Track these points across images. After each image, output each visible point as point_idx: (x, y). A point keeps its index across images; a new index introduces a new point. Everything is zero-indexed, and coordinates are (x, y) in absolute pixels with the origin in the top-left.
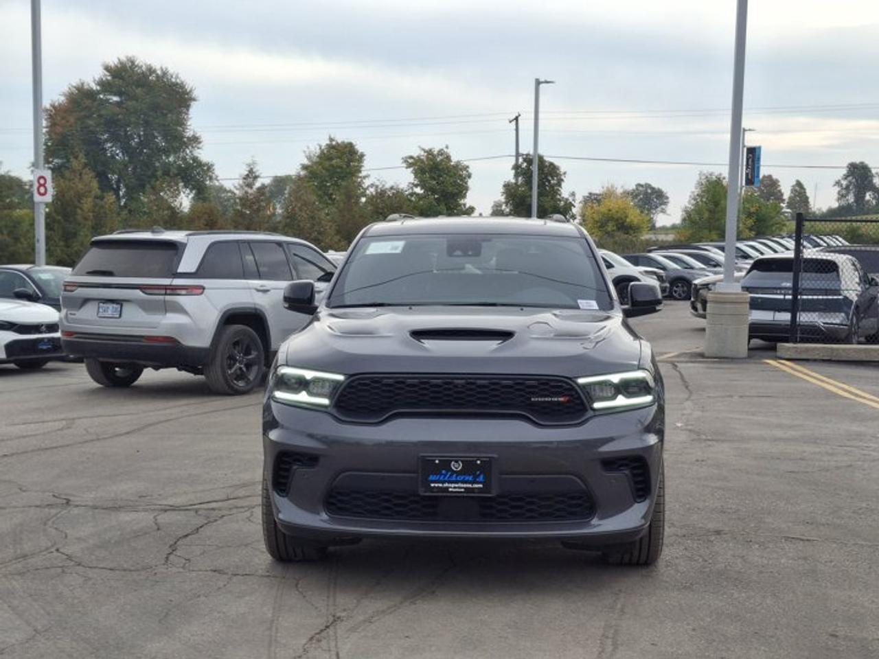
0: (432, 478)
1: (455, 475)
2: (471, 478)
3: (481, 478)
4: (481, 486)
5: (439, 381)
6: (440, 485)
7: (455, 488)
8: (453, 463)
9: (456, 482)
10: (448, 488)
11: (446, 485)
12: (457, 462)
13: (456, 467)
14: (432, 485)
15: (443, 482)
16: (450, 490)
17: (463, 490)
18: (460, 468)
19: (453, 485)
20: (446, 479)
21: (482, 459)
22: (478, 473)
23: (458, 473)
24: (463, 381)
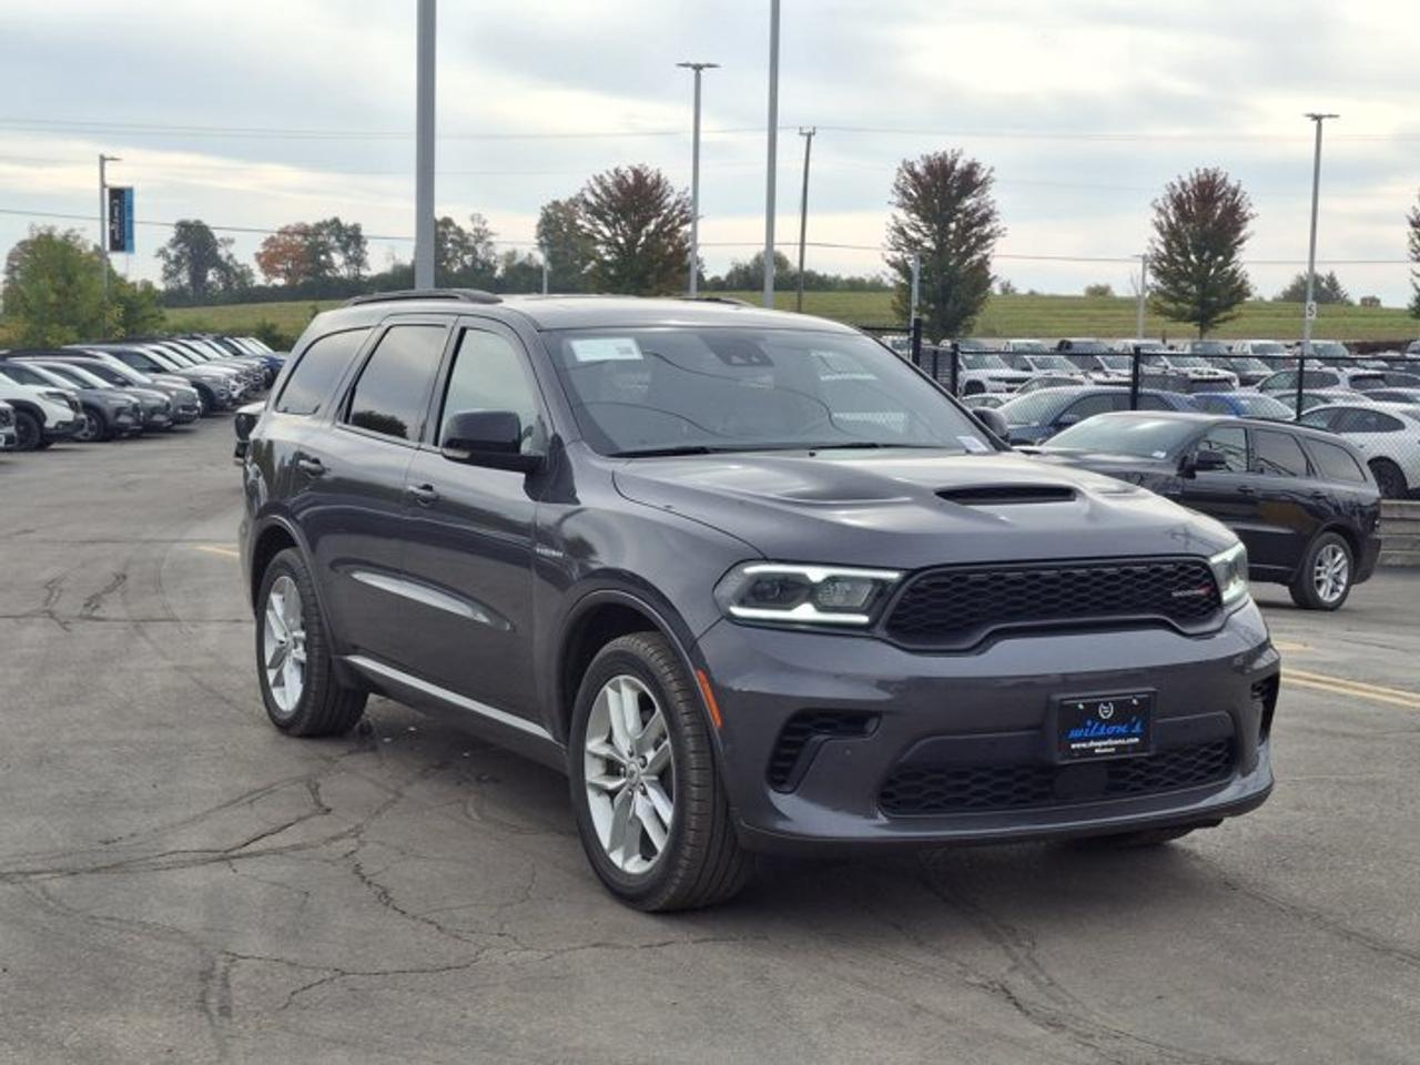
0: (1075, 734)
1: (1104, 726)
2: (1123, 729)
3: (1137, 729)
4: (1136, 740)
5: (1052, 573)
6: (1084, 745)
7: (1103, 747)
8: (1102, 706)
9: (1105, 738)
10: (1093, 748)
11: (1092, 744)
12: (1106, 704)
13: (1106, 712)
14: (1073, 746)
15: (1087, 740)
16: (1097, 751)
17: (1113, 749)
18: (1110, 715)
19: (1099, 744)
20: (1092, 734)
21: (1139, 696)
22: (1134, 719)
23: (1109, 722)
24: (1084, 571)
